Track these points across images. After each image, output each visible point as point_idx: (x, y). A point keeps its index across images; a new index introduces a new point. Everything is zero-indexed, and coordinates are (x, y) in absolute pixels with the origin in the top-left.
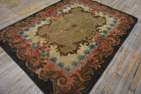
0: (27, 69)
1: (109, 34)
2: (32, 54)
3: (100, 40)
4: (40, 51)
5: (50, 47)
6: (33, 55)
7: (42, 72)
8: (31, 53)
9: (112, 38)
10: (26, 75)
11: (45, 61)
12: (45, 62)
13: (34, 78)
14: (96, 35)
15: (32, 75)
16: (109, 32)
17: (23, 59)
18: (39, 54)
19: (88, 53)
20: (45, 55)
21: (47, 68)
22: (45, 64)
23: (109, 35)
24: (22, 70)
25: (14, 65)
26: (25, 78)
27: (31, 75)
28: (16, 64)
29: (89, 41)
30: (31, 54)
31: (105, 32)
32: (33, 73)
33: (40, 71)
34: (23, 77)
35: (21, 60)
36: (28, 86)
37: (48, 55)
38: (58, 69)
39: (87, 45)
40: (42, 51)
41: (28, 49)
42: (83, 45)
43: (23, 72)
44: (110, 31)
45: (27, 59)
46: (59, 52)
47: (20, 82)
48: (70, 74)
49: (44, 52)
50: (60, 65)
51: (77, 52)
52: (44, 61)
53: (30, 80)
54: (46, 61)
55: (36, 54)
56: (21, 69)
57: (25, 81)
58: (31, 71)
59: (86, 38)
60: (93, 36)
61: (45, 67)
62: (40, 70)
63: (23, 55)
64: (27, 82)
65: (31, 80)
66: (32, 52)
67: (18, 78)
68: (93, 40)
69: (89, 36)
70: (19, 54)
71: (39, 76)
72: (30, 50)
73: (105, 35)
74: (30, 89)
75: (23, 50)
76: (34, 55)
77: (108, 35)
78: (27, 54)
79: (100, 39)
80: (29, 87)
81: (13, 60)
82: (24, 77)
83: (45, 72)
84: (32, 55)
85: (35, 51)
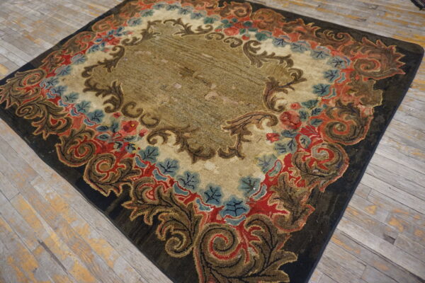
0: (371, 134)
2: (319, 139)
4: (304, 124)
5: (281, 108)
6: (322, 136)
7: (365, 102)
8: (315, 144)
10: (386, 133)
11: (332, 104)
12: (334, 105)
13: (385, 113)
15: (381, 118)
17: (346, 157)
18: (314, 123)
20: (314, 109)
21: (350, 96)
22: (338, 103)
24: (379, 146)
26: (396, 133)
27: (383, 121)
28: (369, 169)
30: (321, 141)
32: (376, 120)
33: (364, 107)
34: (394, 137)
35: (352, 159)
36: (408, 120)
37: (310, 103)
38: (342, 77)
40: (302, 119)
41: (305, 156)
43: (384, 142)
45: (343, 146)
46: (293, 86)
47: (411, 140)
48: (346, 58)
49: (304, 115)
50: (331, 75)
52: (332, 108)
54: (331, 102)
55: (319, 129)
56: (378, 151)
57: (402, 129)
58: (371, 124)
61: (346, 101)
62: (361, 107)
63: (334, 160)
64: (403, 124)
65: (393, 120)
66: (314, 141)
67: (403, 148)
70: (334, 175)
71: (377, 105)
72: (308, 149)
74: (414, 114)
75: (316, 169)
76: (321, 134)
78: (325, 153)
80: (410, 117)
81: (359, 182)
82: (395, 135)
83: (363, 96)
84: (322, 138)
85: (309, 136)
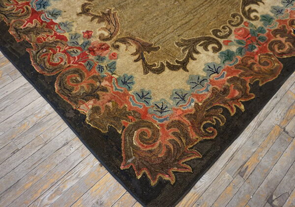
0: (58, 99)
1: (276, 26)
2: (72, 62)
3: (251, 39)
4: (91, 57)
5: (117, 47)
6: (74, 65)
7: (96, 110)
8: (69, 58)
9: (282, 36)
10: (55, 114)
11: (105, 83)
12: (103, 84)
13: (76, 122)
14: (242, 25)
15: (71, 115)
16: (278, 21)
17: (46, 74)
18: (89, 64)
19: (217, 72)
20: (105, 68)
21: (109, 101)
22: (104, 89)
23: (276, 28)
24: (45, 102)
25: (24, 87)
26: (53, 120)
27: (67, 115)
28: (30, 86)
29: (221, 41)
31: (266, 19)
32: (71, 111)
33: (90, 107)
34: (48, 118)
35: (42, 76)
36: (60, 140)
37: (112, 67)
38: (136, 104)
39: (215, 50)
40: (97, 57)
41: (60, 48)
42: (206, 49)
43: (48, 107)
44: (280, 17)
45: (57, 75)
46: (140, 62)
47: (39, 130)
48: (166, 119)
49: (101, 59)
50: (143, 96)
51: (189, 67)
52: (100, 82)
53: (65, 126)
54: (107, 83)
55: (81, 64)
56: (42, 99)
57: (54, 128)
58: (69, 105)
59: (215, 32)
60: (233, 29)
61: (104, 97)
62: (91, 104)
63: (47, 65)
64: (59, 132)
65: (67, 126)
66: (71, 59)
67: (35, 119)
68: (232, 38)
69: (224, 28)
70: (35, 61)
71: (87, 118)
72: (65, 52)
73: (266, 28)
74: (65, 148)
75: (46, 51)
76: (76, 65)
77: (273, 29)
78: (56, 61)
79: (250, 36)
80: (64, 142)
81: (23, 75)
82: (51, 119)
83: (102, 111)
84: (71, 64)
85: (78, 56)
